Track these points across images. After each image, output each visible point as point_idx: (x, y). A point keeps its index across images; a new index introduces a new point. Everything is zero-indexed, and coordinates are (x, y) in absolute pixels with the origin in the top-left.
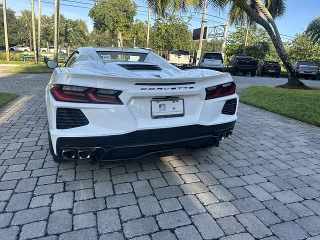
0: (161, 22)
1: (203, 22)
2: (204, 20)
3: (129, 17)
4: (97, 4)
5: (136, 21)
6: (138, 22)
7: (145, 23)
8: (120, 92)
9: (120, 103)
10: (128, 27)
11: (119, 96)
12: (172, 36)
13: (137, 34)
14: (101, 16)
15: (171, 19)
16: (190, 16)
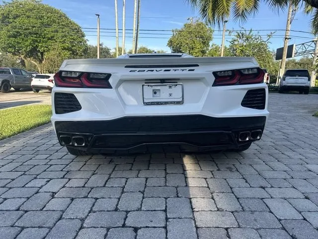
0: (236, 43)
1: (286, 38)
2: (288, 37)
4: (175, 34)
5: (212, 46)
6: (214, 47)
8: (109, 75)
9: (109, 87)
10: (203, 52)
11: (109, 80)
14: (178, 44)
15: (247, 39)
16: (269, 34)
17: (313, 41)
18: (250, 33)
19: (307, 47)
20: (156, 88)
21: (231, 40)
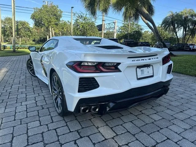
0: (78, 21)
1: (103, 20)
2: (104, 20)
3: (58, 18)
4: (36, 11)
5: (62, 21)
6: (63, 22)
7: (68, 22)
8: (119, 64)
9: (120, 71)
10: (57, 24)
11: (118, 67)
12: (87, 30)
13: (63, 29)
14: (40, 18)
15: (85, 19)
17: (114, 23)
18: (86, 16)
19: (111, 25)
20: (142, 69)
21: (75, 19)
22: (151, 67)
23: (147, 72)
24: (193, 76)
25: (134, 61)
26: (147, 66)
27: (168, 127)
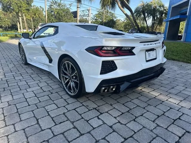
1: (78, 7)
2: (79, 7)
3: (29, 3)
5: (33, 6)
6: (35, 7)
7: (40, 8)
10: (28, 10)
11: (133, 51)
12: (62, 16)
13: (35, 15)
14: (8, 2)
15: (59, 5)
16: (70, 4)
17: (88, 10)
18: (60, 2)
19: (85, 13)
20: (149, 52)
21: (49, 5)
22: (155, 50)
23: (152, 55)
24: (171, 60)
25: (145, 45)
26: (152, 50)
27: (168, 100)
